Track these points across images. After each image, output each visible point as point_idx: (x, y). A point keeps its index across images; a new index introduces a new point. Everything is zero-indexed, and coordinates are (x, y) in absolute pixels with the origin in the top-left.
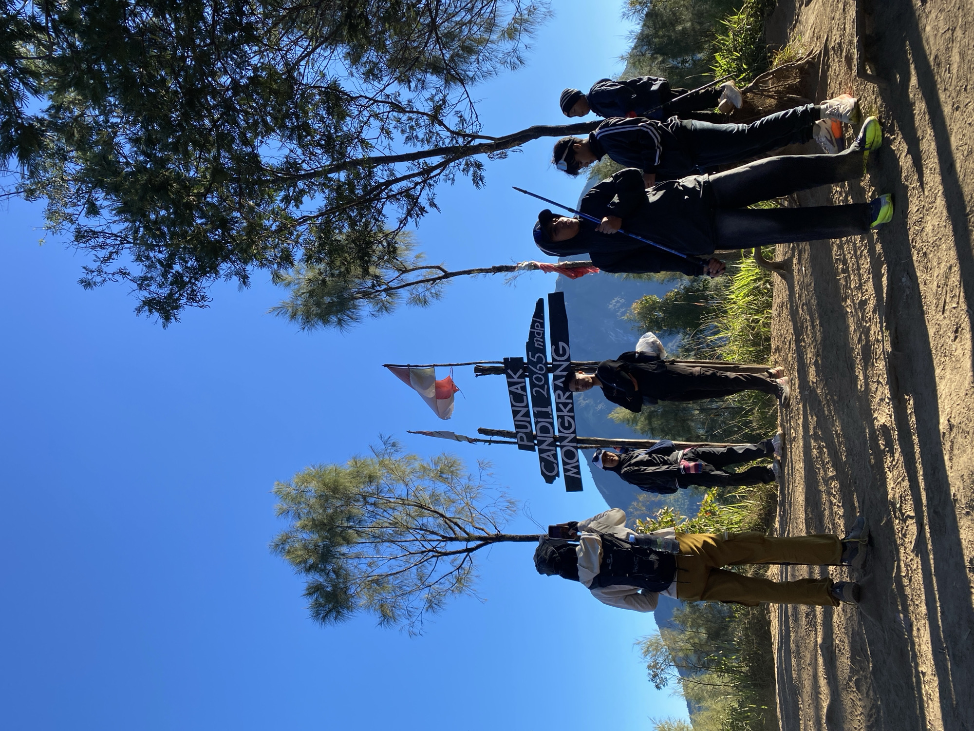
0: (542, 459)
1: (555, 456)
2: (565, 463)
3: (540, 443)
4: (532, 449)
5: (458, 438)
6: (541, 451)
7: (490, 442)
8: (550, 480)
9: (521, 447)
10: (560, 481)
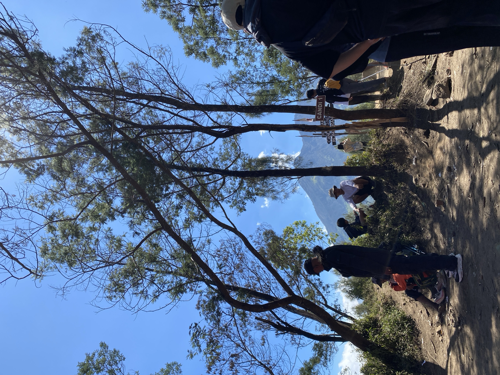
0: (327, 139)
1: (330, 138)
2: (332, 139)
3: (327, 135)
4: (325, 137)
5: (308, 136)
6: (327, 137)
7: (315, 137)
8: (329, 143)
9: (323, 137)
10: (331, 143)
